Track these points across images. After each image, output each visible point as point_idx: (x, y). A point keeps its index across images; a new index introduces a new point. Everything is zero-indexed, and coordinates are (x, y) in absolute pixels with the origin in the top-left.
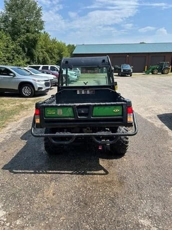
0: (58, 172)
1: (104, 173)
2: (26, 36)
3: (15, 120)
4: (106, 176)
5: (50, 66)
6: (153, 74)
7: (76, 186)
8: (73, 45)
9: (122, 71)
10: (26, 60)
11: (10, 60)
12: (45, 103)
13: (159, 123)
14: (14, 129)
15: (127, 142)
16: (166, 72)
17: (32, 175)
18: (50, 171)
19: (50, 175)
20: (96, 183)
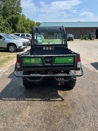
0: (32, 99)
1: (62, 100)
2: (11, 16)
3: (5, 66)
4: (63, 102)
5: (26, 34)
6: (85, 40)
7: (43, 109)
8: (39, 23)
9: (68, 38)
10: (12, 31)
11: (2, 31)
12: (23, 55)
13: (92, 68)
14: (4, 72)
15: (75, 80)
16: (93, 39)
17: (15, 101)
18: (27, 99)
19: (27, 101)
20: (57, 107)
